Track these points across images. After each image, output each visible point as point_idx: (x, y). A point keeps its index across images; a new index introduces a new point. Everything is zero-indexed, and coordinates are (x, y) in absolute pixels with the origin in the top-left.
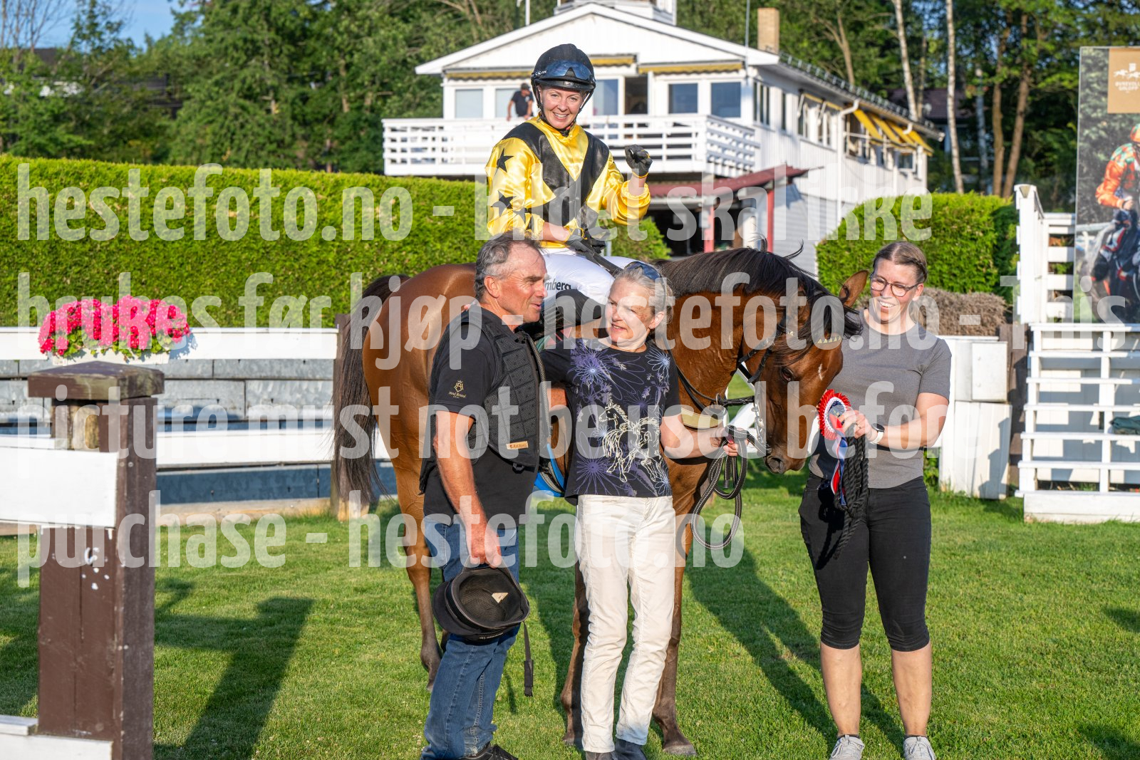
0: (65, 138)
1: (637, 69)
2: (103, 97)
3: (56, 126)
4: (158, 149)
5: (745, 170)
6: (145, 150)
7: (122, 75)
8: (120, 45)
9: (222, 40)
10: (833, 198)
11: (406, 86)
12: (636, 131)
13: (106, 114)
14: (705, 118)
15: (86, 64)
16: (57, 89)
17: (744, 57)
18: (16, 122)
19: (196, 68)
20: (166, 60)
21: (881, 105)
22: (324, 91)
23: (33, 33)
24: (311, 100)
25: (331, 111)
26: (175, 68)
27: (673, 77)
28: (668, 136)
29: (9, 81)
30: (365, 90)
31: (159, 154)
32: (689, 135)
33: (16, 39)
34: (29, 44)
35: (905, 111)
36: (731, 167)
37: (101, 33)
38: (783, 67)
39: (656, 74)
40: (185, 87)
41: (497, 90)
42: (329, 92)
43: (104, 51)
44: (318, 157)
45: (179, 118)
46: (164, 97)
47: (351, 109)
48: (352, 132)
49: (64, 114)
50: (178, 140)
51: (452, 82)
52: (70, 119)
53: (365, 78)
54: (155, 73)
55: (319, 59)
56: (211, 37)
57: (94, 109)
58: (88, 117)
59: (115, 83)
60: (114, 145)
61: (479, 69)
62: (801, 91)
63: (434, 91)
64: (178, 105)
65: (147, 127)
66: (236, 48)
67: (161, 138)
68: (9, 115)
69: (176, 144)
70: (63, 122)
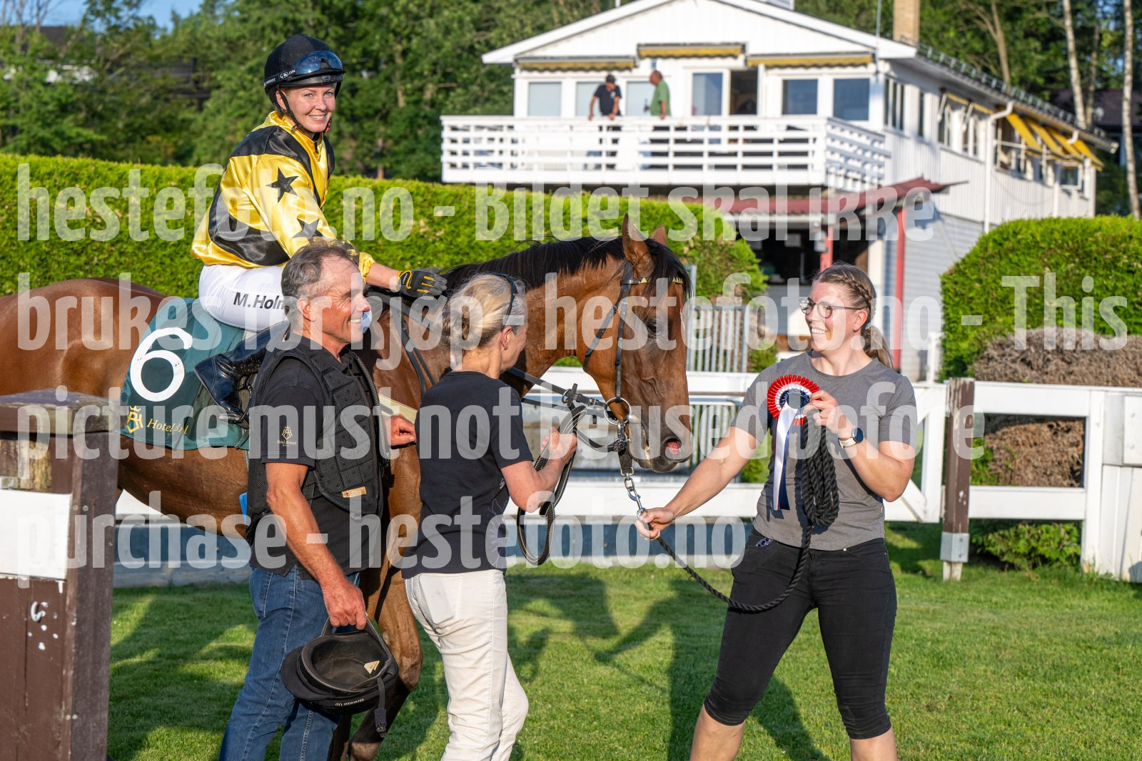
0: (73, 132)
1: (746, 61)
2: (118, 85)
3: (64, 118)
4: (182, 146)
5: (872, 184)
6: (166, 148)
7: (142, 59)
8: (140, 24)
9: (259, 19)
10: (979, 219)
11: (474, 75)
12: (741, 134)
13: (121, 104)
14: (825, 121)
15: (100, 45)
16: (66, 74)
17: (874, 48)
18: (17, 112)
19: (228, 52)
20: (194, 42)
21: (1041, 109)
22: (376, 82)
23: (39, 9)
24: (360, 92)
25: (384, 105)
26: (203, 52)
27: (789, 71)
28: (781, 142)
29: (10, 63)
30: (424, 81)
31: (182, 152)
32: (805, 141)
33: (20, 15)
34: (35, 21)
35: (1069, 116)
36: (855, 180)
37: (118, 10)
38: (921, 61)
39: (768, 67)
40: (214, 74)
41: (578, 83)
42: (381, 82)
43: (121, 30)
44: (367, 159)
45: (205, 111)
46: (190, 86)
47: (408, 103)
48: (408, 130)
49: (73, 104)
50: (204, 136)
51: (525, 74)
52: (80, 110)
53: (425, 66)
54: (180, 58)
55: (371, 44)
56: (246, 16)
57: (107, 99)
58: (100, 108)
59: (133, 68)
60: (129, 141)
61: (558, 58)
62: (943, 90)
63: (505, 84)
64: (205, 95)
65: (168, 120)
66: (274, 29)
67: (185, 134)
68: (9, 103)
69: (202, 141)
70: (71, 113)
